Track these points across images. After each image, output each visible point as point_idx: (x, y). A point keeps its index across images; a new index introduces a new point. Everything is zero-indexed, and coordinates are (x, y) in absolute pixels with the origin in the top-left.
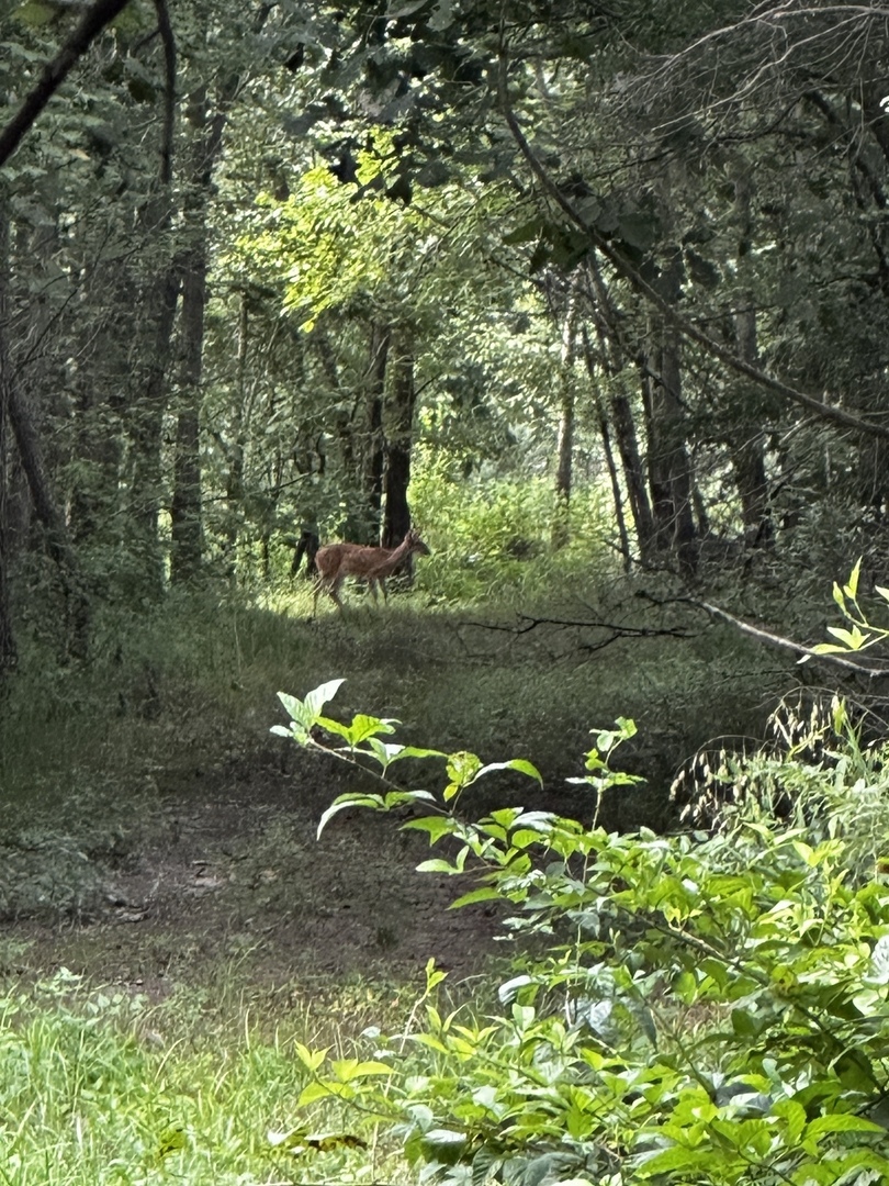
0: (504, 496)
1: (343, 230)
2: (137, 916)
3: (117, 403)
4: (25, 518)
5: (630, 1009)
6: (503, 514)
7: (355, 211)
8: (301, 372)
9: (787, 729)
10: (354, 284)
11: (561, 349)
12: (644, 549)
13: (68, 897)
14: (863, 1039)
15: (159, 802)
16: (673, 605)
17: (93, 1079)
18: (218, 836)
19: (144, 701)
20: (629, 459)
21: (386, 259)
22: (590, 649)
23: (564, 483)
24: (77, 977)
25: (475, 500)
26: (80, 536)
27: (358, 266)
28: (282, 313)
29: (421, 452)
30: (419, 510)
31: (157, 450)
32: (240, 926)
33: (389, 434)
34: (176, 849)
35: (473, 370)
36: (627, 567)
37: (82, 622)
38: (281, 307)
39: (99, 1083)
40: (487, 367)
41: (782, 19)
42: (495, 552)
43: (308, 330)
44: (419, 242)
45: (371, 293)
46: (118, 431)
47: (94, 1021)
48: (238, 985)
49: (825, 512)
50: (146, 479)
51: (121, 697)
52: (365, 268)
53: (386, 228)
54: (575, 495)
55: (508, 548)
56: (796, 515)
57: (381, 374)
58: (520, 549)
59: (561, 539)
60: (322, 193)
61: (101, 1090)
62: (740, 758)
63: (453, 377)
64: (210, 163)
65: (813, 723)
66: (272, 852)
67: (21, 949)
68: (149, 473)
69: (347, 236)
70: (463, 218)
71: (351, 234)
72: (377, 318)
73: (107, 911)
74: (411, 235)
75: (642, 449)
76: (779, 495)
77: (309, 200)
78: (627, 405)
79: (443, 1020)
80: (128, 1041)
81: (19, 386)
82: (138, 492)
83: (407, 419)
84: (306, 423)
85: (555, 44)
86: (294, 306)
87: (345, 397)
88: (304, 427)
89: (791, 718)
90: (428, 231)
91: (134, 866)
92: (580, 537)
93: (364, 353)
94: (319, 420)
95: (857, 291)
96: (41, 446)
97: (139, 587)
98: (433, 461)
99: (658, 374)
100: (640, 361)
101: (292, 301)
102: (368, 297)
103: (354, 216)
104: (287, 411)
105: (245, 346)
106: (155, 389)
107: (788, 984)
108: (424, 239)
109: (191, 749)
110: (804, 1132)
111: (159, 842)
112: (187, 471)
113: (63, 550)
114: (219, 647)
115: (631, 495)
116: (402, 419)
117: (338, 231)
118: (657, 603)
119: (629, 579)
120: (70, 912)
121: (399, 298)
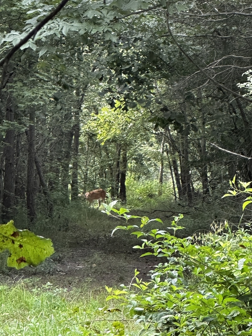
0: (147, 184)
1: (111, 121)
2: (64, 274)
3: (59, 160)
4: (38, 186)
5: (181, 280)
6: (147, 188)
7: (114, 117)
8: (101, 154)
9: (215, 228)
10: (113, 134)
11: (161, 150)
12: (180, 195)
13: (48, 269)
14: (235, 282)
15: (69, 249)
16: (187, 207)
17: (55, 307)
18: (83, 257)
19: (65, 228)
20: (176, 174)
21: (121, 129)
22: (167, 217)
23: (161, 181)
24: (52, 284)
25: (141, 185)
26: (51, 190)
27: (114, 130)
28: (97, 141)
29: (128, 173)
30: (128, 187)
31: (68, 171)
32: (88, 276)
33: (121, 169)
34: (73, 259)
35: (140, 155)
36: (176, 199)
37: (51, 209)
38: (96, 140)
39: (56, 308)
40: (143, 154)
41: (214, 68)
42: (145, 197)
43: (103, 145)
44: (128, 125)
45: (117, 137)
46: (59, 166)
47: (55, 294)
48: (88, 288)
49: (221, 186)
50: (66, 177)
51: (60, 226)
52: (116, 131)
53: (121, 121)
54: (164, 184)
55: (148, 196)
56: (215, 187)
57: (119, 155)
58: (151, 196)
59: (160, 194)
60: (106, 113)
61: (57, 310)
62: (204, 234)
63: (136, 157)
64: (81, 105)
65: (221, 227)
66: (95, 260)
67: (38, 280)
68: (66, 176)
69: (112, 123)
70: (138, 119)
71: (113, 123)
72: (118, 142)
73: (57, 273)
74: (127, 123)
75: (179, 172)
76: (211, 182)
77: (103, 115)
78: (176, 162)
79: (139, 281)
80: (63, 299)
81: (37, 155)
82: (64, 180)
83: (125, 166)
84: (102, 166)
85: (161, 75)
86: (99, 139)
87: (111, 160)
88: (102, 167)
89: (216, 225)
90: (131, 122)
91: (63, 263)
92: (165, 193)
93: (115, 151)
94: (105, 166)
95: (230, 133)
96: (41, 169)
97: (64, 202)
98: (131, 176)
99: (183, 155)
100: (179, 152)
101: (99, 138)
102: (116, 137)
103: (113, 118)
104: (98, 164)
105: (88, 149)
106: (68, 156)
107: (219, 270)
108: (129, 124)
109: (76, 238)
110: (222, 301)
111: (69, 258)
112: (75, 175)
113: (47, 192)
114: (82, 215)
115: (177, 183)
116: (124, 166)
117: (110, 122)
118: (183, 206)
119: (176, 202)
120: (49, 273)
121: (123, 137)
